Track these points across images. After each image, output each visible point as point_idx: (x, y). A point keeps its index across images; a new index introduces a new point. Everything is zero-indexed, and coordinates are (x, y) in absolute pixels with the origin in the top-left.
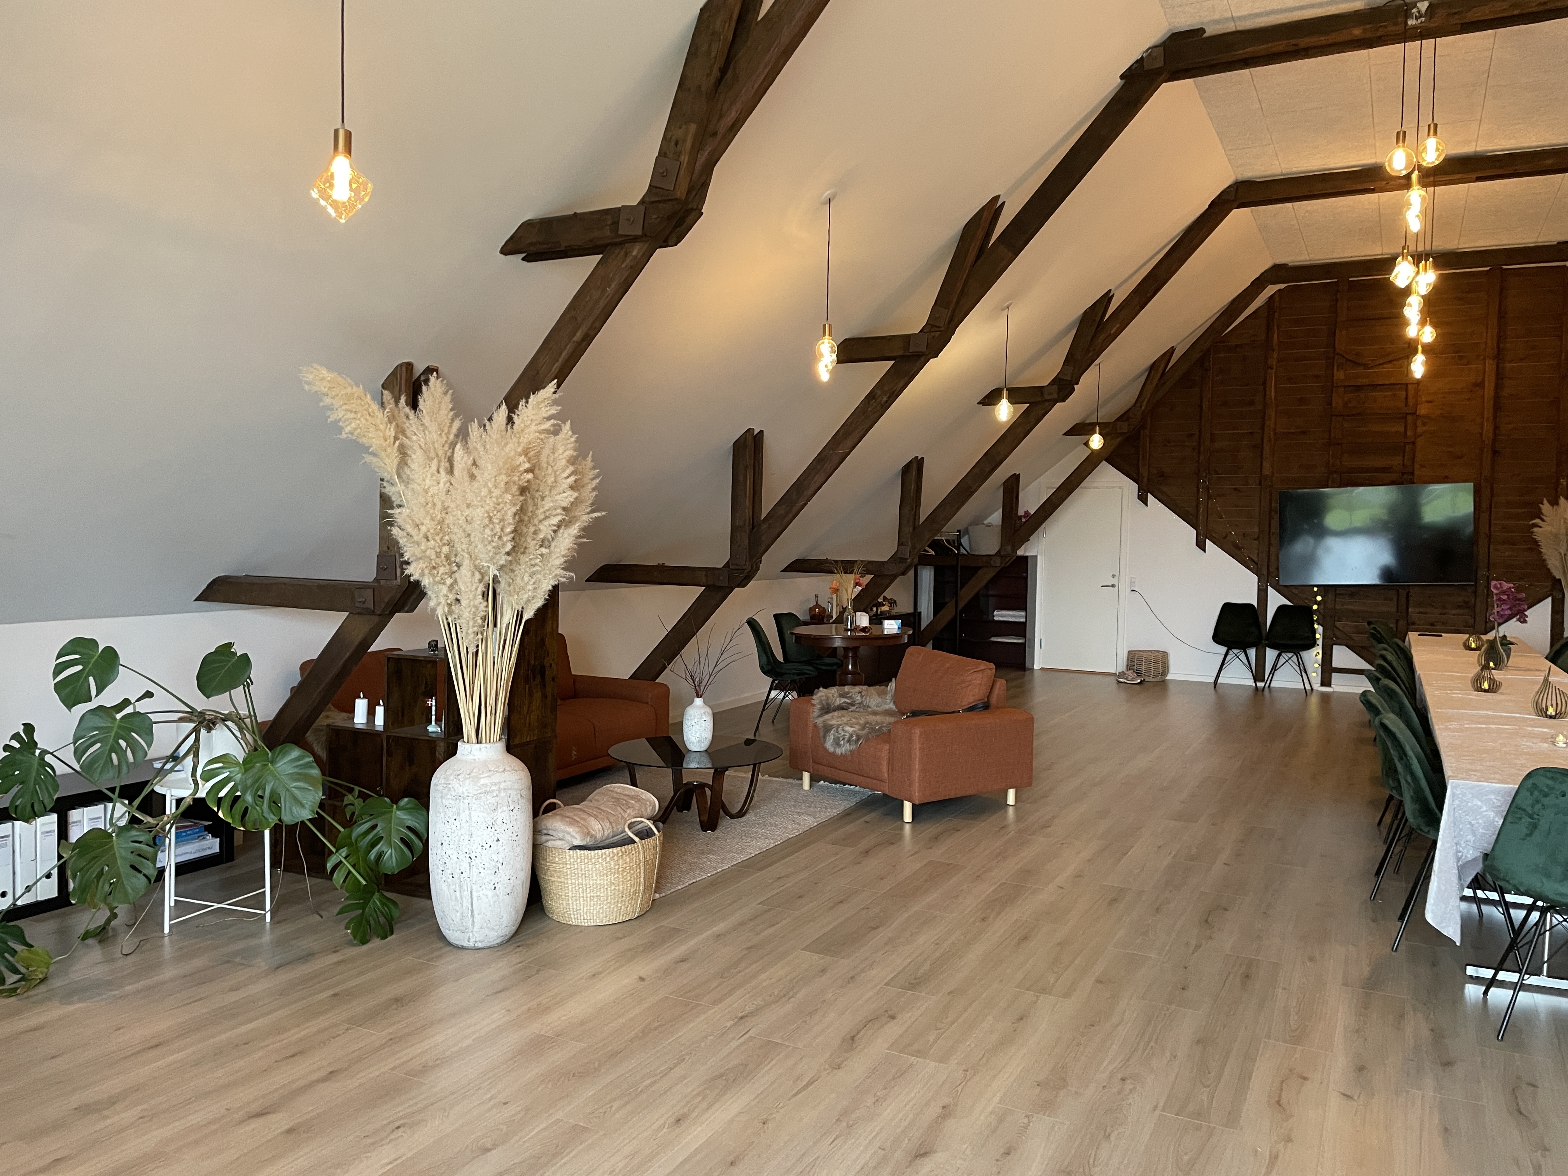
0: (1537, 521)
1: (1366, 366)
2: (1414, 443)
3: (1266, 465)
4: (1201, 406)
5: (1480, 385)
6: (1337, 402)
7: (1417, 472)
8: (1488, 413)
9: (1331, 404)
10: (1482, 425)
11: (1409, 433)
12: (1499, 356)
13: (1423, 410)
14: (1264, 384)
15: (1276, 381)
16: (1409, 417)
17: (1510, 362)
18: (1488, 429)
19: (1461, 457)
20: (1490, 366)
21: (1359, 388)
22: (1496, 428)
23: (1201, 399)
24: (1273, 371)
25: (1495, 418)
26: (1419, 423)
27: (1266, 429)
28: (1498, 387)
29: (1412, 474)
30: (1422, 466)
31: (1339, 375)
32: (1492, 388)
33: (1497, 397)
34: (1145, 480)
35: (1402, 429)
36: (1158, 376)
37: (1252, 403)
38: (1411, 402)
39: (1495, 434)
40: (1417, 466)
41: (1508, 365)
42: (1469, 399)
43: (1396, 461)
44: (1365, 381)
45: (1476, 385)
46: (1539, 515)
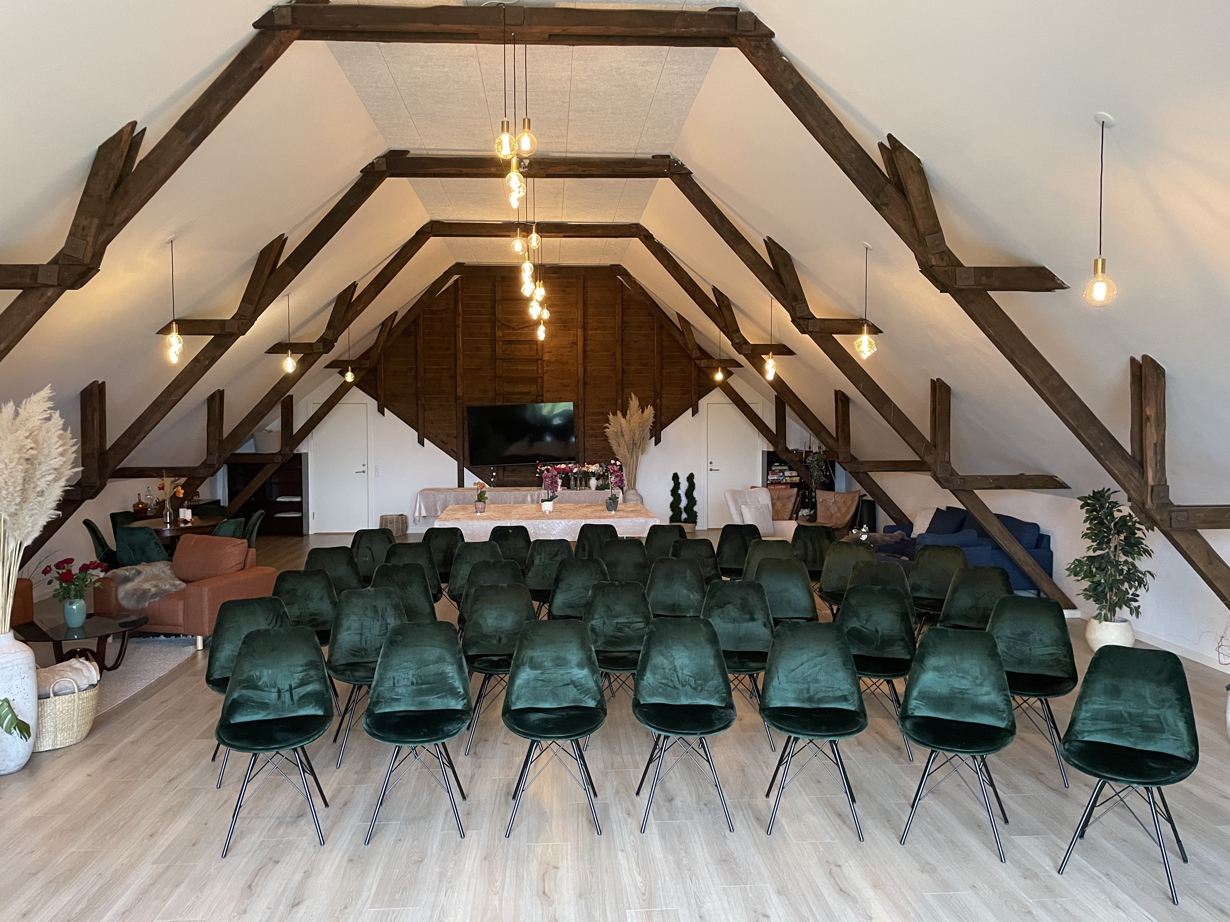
0: (607, 425)
1: (514, 329)
2: (542, 377)
3: (459, 390)
4: (416, 349)
5: (575, 343)
6: (499, 350)
7: (545, 395)
8: (580, 361)
9: (495, 351)
10: (577, 367)
11: (540, 371)
12: (585, 327)
13: (546, 357)
14: (455, 336)
15: (462, 335)
16: (539, 361)
17: (590, 330)
18: (581, 370)
19: (567, 386)
20: (580, 332)
21: (511, 342)
22: (585, 369)
23: (416, 344)
24: (460, 329)
25: (584, 362)
26: (545, 365)
27: (458, 366)
28: (585, 345)
29: (542, 396)
30: (547, 391)
31: (499, 334)
32: (582, 345)
33: (584, 351)
34: (382, 398)
35: (535, 368)
36: (388, 330)
37: (448, 349)
38: (540, 353)
39: (584, 373)
40: (545, 391)
41: (590, 332)
42: (570, 352)
43: (533, 388)
44: (514, 338)
45: (574, 343)
46: (607, 421)
